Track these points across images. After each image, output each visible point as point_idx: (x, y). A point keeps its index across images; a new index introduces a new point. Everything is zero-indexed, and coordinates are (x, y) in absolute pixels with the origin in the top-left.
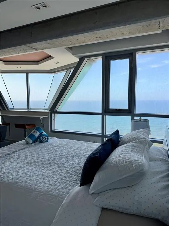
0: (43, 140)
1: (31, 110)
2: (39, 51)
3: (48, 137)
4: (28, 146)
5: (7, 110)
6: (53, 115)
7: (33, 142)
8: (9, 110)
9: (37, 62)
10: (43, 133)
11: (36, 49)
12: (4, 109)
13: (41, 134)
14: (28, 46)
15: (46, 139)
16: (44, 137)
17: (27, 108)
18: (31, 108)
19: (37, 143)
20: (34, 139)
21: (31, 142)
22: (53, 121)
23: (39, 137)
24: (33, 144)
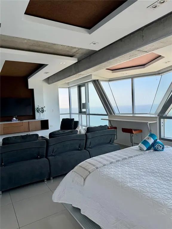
0: (158, 148)
1: (136, 115)
2: (149, 53)
3: (163, 146)
4: (142, 152)
5: (113, 115)
6: (162, 120)
7: (147, 149)
8: (115, 115)
9: (143, 65)
10: (157, 141)
11: (146, 52)
12: (111, 114)
13: (155, 142)
14: (138, 50)
15: (162, 148)
16: (159, 145)
17: (132, 113)
18: (136, 113)
19: (152, 151)
20: (148, 146)
21: (145, 148)
22: (162, 128)
23: (153, 145)
24: (147, 151)
